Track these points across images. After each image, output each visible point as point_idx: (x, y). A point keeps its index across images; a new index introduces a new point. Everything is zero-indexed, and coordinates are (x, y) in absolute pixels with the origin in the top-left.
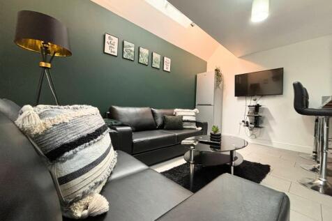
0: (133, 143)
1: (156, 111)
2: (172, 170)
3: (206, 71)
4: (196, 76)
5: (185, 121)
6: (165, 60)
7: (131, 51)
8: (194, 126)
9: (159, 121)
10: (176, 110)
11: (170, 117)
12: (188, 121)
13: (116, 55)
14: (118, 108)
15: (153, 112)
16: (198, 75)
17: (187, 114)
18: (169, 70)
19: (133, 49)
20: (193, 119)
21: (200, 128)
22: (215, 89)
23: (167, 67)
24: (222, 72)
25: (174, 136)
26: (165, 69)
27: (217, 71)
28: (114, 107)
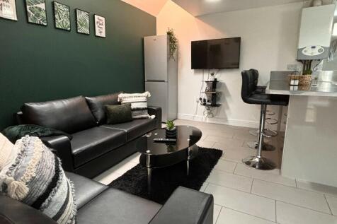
0: (73, 155)
1: (93, 100)
2: (125, 175)
3: (155, 34)
4: (143, 40)
5: (135, 110)
6: (96, 20)
7: (40, 9)
8: (146, 115)
9: (99, 114)
10: (121, 95)
11: (113, 107)
12: (138, 109)
14: (35, 106)
15: (88, 102)
16: (145, 38)
17: (135, 100)
18: (103, 35)
19: (42, 6)
20: (144, 105)
21: (153, 117)
22: (169, 59)
23: (101, 31)
24: (176, 35)
25: (124, 135)
26: (98, 34)
27: (169, 34)
28: (28, 105)
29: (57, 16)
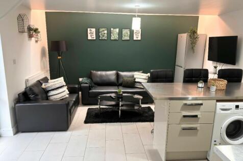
0: (89, 92)
1: (122, 73)
4: (177, 36)
5: (137, 82)
6: (135, 31)
7: (105, 33)
13: (95, 39)
15: (118, 74)
16: (179, 35)
17: (140, 77)
19: (106, 32)
23: (138, 37)
26: (135, 38)
29: (112, 35)
